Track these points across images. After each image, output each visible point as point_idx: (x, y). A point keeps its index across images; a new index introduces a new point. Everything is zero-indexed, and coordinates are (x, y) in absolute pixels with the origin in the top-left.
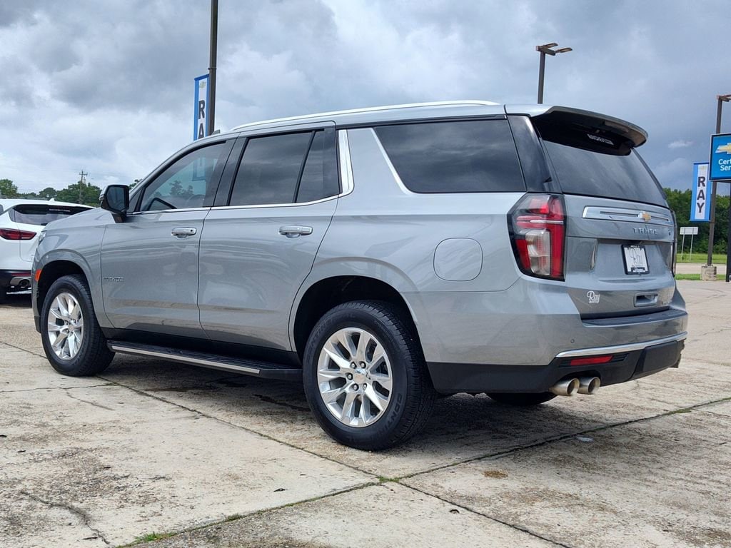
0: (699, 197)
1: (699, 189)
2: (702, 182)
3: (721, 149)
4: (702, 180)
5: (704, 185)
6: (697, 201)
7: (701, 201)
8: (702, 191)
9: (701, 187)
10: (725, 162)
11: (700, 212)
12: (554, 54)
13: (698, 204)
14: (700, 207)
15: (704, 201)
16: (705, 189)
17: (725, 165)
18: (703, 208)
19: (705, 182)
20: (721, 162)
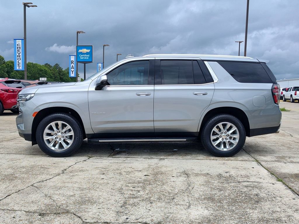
0: (72, 68)
1: (72, 65)
2: (73, 63)
3: (80, 51)
4: (72, 62)
5: (73, 64)
6: (71, 70)
7: (73, 70)
8: (73, 66)
9: (72, 64)
10: (82, 56)
11: (73, 73)
12: (29, 7)
13: (72, 71)
14: (73, 72)
15: (74, 70)
16: (74, 65)
17: (82, 57)
18: (74, 72)
19: (74, 63)
20: (80, 56)
